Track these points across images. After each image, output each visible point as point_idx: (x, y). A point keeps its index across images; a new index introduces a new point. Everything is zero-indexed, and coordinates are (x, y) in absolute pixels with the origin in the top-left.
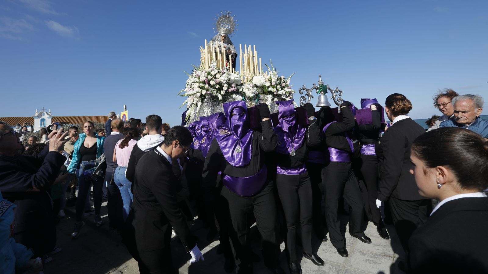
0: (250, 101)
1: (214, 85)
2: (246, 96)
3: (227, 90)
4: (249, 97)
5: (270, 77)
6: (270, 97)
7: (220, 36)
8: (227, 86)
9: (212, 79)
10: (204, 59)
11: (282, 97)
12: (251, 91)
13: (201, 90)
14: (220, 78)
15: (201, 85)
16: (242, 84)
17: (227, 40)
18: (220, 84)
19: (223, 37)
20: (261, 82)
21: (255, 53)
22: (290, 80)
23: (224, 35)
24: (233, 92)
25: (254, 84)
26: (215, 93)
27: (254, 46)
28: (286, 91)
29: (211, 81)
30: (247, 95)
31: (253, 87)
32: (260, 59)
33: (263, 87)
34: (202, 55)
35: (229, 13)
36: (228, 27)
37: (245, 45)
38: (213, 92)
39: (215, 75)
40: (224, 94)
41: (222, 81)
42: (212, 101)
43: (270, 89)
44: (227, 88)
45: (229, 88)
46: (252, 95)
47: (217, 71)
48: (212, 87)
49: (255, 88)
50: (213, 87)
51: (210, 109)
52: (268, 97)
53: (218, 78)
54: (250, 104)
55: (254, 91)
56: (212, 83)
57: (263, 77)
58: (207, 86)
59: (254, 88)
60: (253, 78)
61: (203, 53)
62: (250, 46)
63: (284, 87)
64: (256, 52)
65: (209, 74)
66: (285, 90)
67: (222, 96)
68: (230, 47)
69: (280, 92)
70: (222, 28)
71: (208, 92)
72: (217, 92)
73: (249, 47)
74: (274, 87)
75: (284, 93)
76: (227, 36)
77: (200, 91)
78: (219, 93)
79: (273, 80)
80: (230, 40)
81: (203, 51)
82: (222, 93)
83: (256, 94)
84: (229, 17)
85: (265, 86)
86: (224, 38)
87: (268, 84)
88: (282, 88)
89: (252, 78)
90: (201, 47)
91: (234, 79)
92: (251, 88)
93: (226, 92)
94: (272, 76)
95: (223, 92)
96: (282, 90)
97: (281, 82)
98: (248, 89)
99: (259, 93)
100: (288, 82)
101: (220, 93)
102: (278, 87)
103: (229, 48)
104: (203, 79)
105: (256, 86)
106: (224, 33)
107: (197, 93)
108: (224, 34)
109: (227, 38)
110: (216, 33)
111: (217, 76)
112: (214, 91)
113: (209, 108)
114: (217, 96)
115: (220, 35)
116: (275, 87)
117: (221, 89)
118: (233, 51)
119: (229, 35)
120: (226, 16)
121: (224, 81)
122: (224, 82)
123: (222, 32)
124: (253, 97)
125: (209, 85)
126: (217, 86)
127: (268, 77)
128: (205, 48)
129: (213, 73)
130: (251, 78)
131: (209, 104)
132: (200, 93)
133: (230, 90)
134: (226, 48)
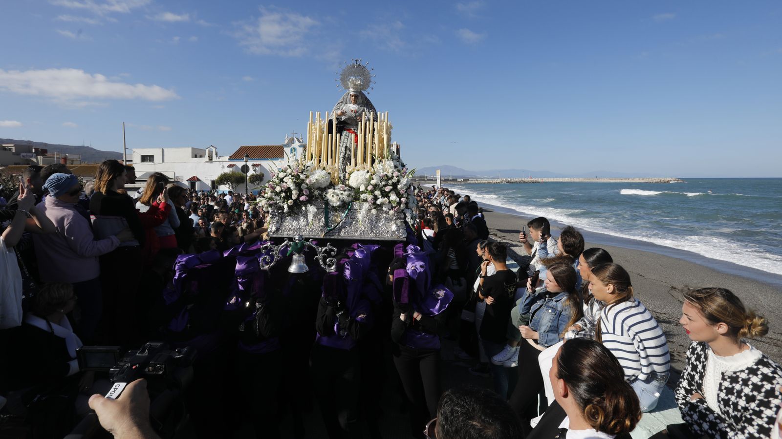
0: (336, 212)
1: (279, 192)
3: (298, 199)
4: (333, 206)
7: (349, 95)
8: (297, 193)
9: (278, 184)
11: (384, 208)
12: (337, 198)
14: (289, 182)
18: (288, 190)
19: (353, 96)
20: (358, 182)
23: (353, 93)
24: (305, 203)
28: (391, 199)
30: (331, 204)
33: (357, 191)
39: (283, 178)
40: (292, 205)
41: (290, 185)
43: (364, 197)
44: (296, 196)
45: (299, 196)
46: (339, 204)
47: (289, 171)
50: (277, 194)
51: (275, 223)
52: (364, 206)
53: (286, 182)
55: (342, 198)
56: (278, 189)
59: (345, 192)
66: (389, 198)
67: (289, 207)
68: (365, 110)
70: (351, 83)
71: (273, 202)
72: (283, 202)
74: (372, 192)
76: (361, 93)
80: (366, 98)
82: (289, 204)
83: (345, 202)
85: (359, 189)
86: (353, 98)
87: (362, 188)
92: (339, 192)
93: (295, 201)
98: (335, 194)
99: (353, 200)
101: (287, 204)
102: (377, 193)
103: (362, 112)
105: (351, 188)
106: (355, 90)
109: (360, 97)
115: (349, 93)
117: (288, 197)
120: (353, 65)
121: (292, 186)
122: (292, 188)
123: (351, 91)
124: (339, 207)
126: (283, 195)
133: (302, 198)
134: (357, 112)
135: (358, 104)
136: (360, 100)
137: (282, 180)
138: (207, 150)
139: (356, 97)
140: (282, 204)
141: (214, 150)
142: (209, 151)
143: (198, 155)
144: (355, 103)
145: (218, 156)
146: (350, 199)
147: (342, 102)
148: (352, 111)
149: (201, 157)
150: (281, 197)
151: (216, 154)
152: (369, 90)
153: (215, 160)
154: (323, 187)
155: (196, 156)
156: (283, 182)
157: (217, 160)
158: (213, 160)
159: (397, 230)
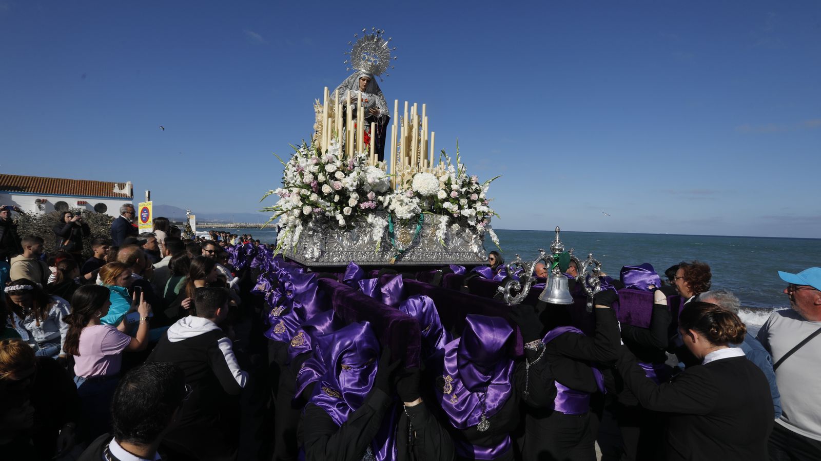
0: (403, 228)
1: (330, 194)
2: (396, 217)
3: (357, 206)
4: (401, 219)
5: (449, 179)
6: (444, 219)
7: (358, 78)
8: (357, 197)
9: (326, 182)
10: (320, 126)
11: (469, 222)
12: (406, 207)
13: (302, 203)
14: (344, 180)
15: (304, 192)
16: (390, 190)
17: (371, 86)
18: (344, 194)
19: (364, 80)
20: (430, 187)
21: (425, 120)
22: (487, 188)
23: (367, 76)
24: (368, 211)
25: (415, 190)
26: (330, 212)
27: (424, 106)
28: (478, 210)
29: (325, 185)
30: (399, 215)
31: (411, 198)
32: (433, 133)
33: (432, 198)
34: (319, 117)
35: (378, 32)
36: (375, 61)
37: (406, 103)
38: (327, 209)
39: (334, 173)
40: (349, 214)
41: (347, 185)
42: (323, 227)
43: (446, 205)
44: (356, 202)
45: (360, 202)
46: (409, 216)
47: (339, 163)
48: (324, 197)
49: (417, 200)
50: (329, 197)
51: (318, 244)
52: (440, 220)
53: (340, 180)
54: (402, 234)
55: (412, 208)
56: (326, 189)
57: (434, 177)
58: (314, 197)
59: (414, 200)
60: (415, 177)
61: (320, 114)
62: (415, 104)
63: (475, 202)
64: (426, 118)
65: (322, 167)
66: (475, 209)
67: (346, 218)
68: (377, 102)
69: (466, 212)
70: (362, 62)
71: (317, 210)
72: (335, 210)
73: (413, 105)
75: (474, 214)
76: (373, 78)
77: (300, 206)
78: (339, 211)
79: (454, 187)
80: (378, 87)
81: (320, 109)
82: (345, 213)
83: (416, 214)
84: (378, 40)
85: (436, 196)
86: (365, 82)
87: (442, 195)
88: (471, 203)
89: (413, 177)
90: (317, 101)
91: (374, 182)
92: (406, 200)
93: (355, 209)
94: (453, 176)
95: (347, 211)
96: (470, 207)
97: (470, 191)
98: (401, 202)
99: (423, 210)
100: (485, 189)
101: (342, 212)
102: (463, 201)
103: (374, 103)
104: (308, 178)
105: (418, 195)
106: (367, 72)
107: (294, 208)
108: (367, 74)
109: (371, 84)
110: (352, 72)
111: (339, 175)
112: (328, 206)
113: (316, 241)
114: (334, 219)
115: (358, 75)
116: (457, 202)
117: (343, 202)
118: (381, 111)
119: (376, 77)
120: (373, 37)
121: (352, 186)
122: (351, 189)
123: (363, 72)
124: (410, 220)
125: (320, 193)
126: (337, 198)
127: (444, 178)
128: (323, 105)
129: (330, 168)
130: (410, 177)
131: (318, 232)
132: (299, 211)
133: (364, 206)
134: (367, 102)
137: (332, 176)
139: (369, 81)
140: (331, 214)
144: (364, 90)
146: (420, 210)
148: (362, 100)
150: (332, 201)
154: (384, 190)
156: (336, 180)
159: (480, 252)
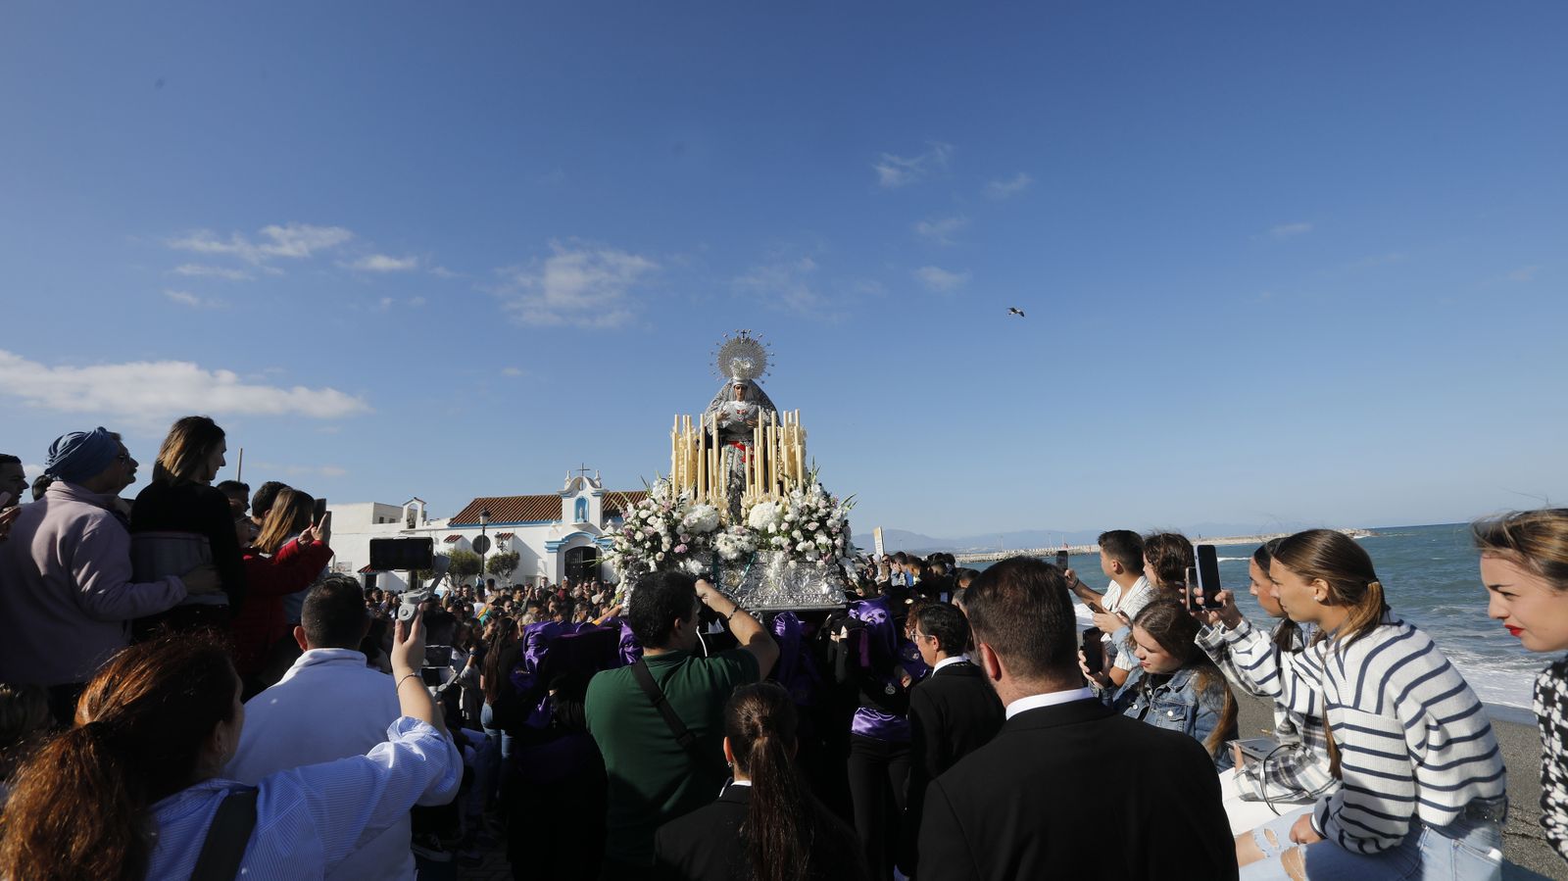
0: (732, 569)
1: (642, 541)
2: (720, 558)
3: (670, 550)
4: (729, 560)
6: (779, 556)
8: (669, 541)
9: (639, 529)
12: (734, 546)
14: (655, 526)
16: (722, 528)
18: (656, 537)
19: (738, 388)
20: (764, 520)
22: (840, 511)
24: (682, 556)
25: (750, 526)
28: (818, 542)
29: (639, 532)
30: (724, 556)
31: (742, 535)
33: (764, 533)
35: (745, 332)
38: (641, 557)
39: (647, 518)
40: (661, 559)
41: (657, 531)
43: (777, 539)
44: (668, 546)
45: (673, 546)
46: (736, 555)
47: (655, 507)
49: (747, 538)
50: (636, 544)
52: (775, 557)
53: (651, 526)
54: (731, 576)
55: (740, 546)
56: (639, 536)
59: (744, 537)
60: (753, 508)
67: (657, 564)
68: (759, 409)
69: (802, 546)
71: (629, 558)
72: (648, 557)
74: (788, 533)
78: (651, 557)
79: (789, 517)
80: (760, 390)
82: (658, 559)
86: (740, 390)
87: (772, 529)
92: (734, 538)
93: (667, 554)
95: (659, 556)
96: (806, 539)
97: (811, 519)
98: (728, 541)
99: (758, 548)
101: (654, 559)
102: (796, 534)
105: (753, 530)
106: (741, 378)
108: (740, 381)
109: (749, 391)
111: (651, 520)
112: (642, 554)
114: (647, 564)
115: (732, 385)
116: (788, 535)
117: (655, 549)
120: (739, 340)
121: (662, 530)
122: (662, 534)
123: (736, 380)
124: (736, 560)
125: (634, 541)
126: (648, 545)
129: (644, 514)
133: (677, 549)
134: (747, 413)
135: (747, 401)
136: (749, 393)
137: (644, 522)
138: (406, 508)
139: (744, 388)
140: (645, 561)
141: (419, 505)
142: (409, 509)
143: (386, 519)
144: (743, 398)
145: (428, 518)
146: (753, 547)
147: (721, 399)
148: (738, 412)
149: (392, 521)
150: (644, 548)
151: (424, 515)
152: (764, 377)
153: (421, 528)
154: (709, 530)
155: (381, 521)
156: (647, 524)
157: (425, 527)
158: (417, 528)
159: (830, 593)
